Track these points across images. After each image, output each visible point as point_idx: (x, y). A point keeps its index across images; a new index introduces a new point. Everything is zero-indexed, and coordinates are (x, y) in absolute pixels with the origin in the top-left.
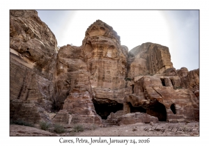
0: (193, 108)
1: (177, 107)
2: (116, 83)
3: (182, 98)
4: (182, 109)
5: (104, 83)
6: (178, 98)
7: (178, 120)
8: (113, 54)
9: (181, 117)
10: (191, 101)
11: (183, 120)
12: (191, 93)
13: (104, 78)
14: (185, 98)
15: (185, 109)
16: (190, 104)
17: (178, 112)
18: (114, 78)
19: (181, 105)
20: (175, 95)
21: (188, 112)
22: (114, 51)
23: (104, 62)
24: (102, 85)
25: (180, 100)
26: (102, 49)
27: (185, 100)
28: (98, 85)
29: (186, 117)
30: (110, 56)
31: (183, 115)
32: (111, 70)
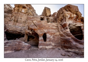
0: (60, 36)
1: (48, 35)
2: (25, 24)
3: (52, 29)
4: (51, 37)
5: (17, 24)
6: (49, 29)
7: (47, 47)
8: (25, 11)
9: (50, 45)
10: (59, 31)
11: (51, 47)
12: (59, 26)
13: (17, 21)
14: (54, 29)
15: (53, 37)
16: (58, 33)
17: (48, 40)
18: (23, 22)
19: (51, 34)
20: (47, 26)
21: (56, 40)
22: (26, 10)
23: (19, 14)
24: (16, 24)
25: (50, 30)
26: (19, 8)
27: (54, 31)
28: (13, 24)
29: (53, 44)
30: (23, 12)
31: (51, 43)
32: (22, 18)
